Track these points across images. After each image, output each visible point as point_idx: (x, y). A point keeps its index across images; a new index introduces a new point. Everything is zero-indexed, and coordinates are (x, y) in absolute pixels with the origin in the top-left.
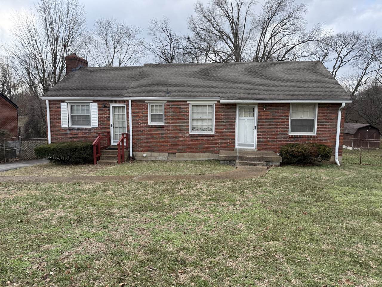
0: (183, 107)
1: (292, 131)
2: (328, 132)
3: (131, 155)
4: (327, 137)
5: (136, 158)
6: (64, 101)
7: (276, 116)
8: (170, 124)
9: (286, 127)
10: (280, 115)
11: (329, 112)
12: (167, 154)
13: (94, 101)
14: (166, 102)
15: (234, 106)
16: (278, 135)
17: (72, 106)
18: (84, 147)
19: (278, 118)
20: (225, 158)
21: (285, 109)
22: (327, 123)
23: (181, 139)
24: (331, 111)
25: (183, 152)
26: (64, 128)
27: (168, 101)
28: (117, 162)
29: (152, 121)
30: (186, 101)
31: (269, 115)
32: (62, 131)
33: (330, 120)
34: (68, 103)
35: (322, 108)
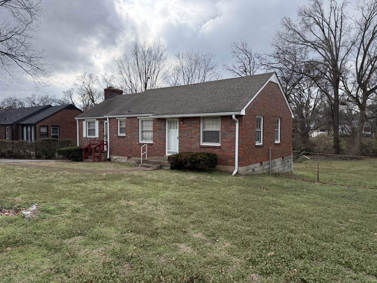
0: (135, 122)
1: (204, 141)
2: (229, 143)
3: (108, 158)
4: (229, 147)
5: (111, 159)
6: (84, 120)
7: (191, 128)
8: (128, 135)
9: (197, 138)
10: (193, 128)
11: (229, 124)
12: (126, 158)
13: (97, 119)
14: (126, 118)
15: (164, 120)
16: (193, 144)
17: (89, 123)
18: (75, 150)
19: (192, 130)
20: (138, 161)
21: (196, 122)
22: (228, 134)
23: (134, 146)
24: (231, 123)
25: (135, 157)
26: (84, 137)
27: (127, 118)
28: (92, 161)
29: (121, 133)
30: (136, 117)
31: (186, 128)
32: (84, 139)
33: (231, 131)
34: (86, 121)
35: (223, 120)
